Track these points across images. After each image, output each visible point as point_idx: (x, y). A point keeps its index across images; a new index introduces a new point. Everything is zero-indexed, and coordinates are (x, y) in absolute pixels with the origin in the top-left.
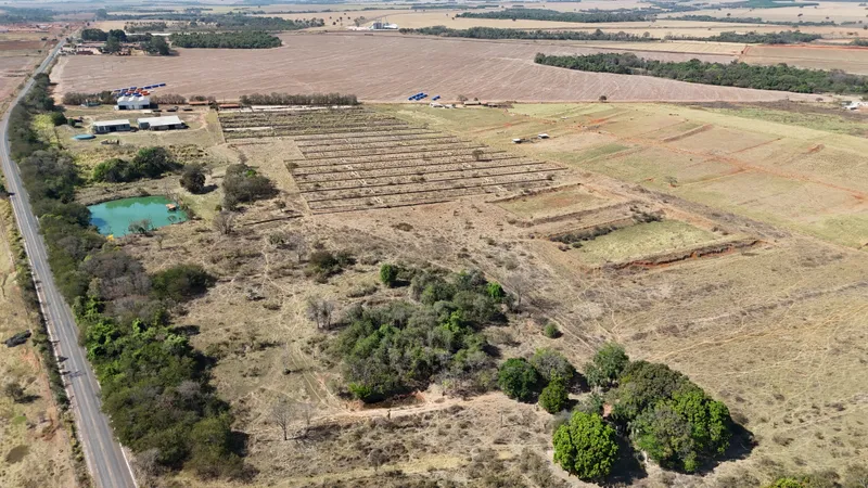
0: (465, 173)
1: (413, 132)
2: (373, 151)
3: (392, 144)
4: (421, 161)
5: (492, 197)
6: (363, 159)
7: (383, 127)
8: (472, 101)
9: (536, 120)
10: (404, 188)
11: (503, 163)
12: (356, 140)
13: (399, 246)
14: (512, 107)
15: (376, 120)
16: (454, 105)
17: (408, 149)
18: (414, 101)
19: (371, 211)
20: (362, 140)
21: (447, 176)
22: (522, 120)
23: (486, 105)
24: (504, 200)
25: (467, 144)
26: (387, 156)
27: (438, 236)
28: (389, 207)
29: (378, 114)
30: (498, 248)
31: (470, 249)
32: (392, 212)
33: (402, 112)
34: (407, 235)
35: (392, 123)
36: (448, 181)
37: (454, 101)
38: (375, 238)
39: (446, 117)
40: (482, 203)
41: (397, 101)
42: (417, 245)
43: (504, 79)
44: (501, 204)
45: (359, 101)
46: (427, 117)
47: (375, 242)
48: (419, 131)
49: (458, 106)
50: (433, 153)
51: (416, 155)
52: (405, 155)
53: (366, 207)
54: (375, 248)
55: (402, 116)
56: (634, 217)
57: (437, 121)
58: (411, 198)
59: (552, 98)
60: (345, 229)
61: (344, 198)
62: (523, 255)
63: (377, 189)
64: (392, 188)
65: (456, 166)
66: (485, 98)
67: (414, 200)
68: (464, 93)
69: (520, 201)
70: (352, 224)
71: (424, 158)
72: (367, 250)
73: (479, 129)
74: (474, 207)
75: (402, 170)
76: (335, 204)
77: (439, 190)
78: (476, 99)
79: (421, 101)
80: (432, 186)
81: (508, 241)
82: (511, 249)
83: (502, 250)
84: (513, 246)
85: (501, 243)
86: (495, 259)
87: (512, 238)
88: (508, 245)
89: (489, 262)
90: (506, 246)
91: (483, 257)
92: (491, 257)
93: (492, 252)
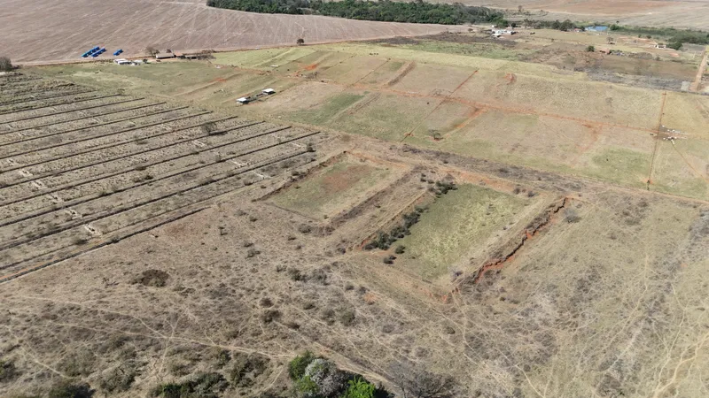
0: (204, 156)
1: (106, 101)
2: (56, 139)
3: (81, 124)
4: (134, 146)
5: (256, 191)
6: (44, 155)
7: (59, 100)
8: (163, 53)
9: (248, 72)
10: (127, 199)
11: (243, 134)
12: (24, 124)
13: (160, 326)
14: (212, 57)
15: (47, 89)
16: (145, 61)
17: (107, 129)
18: (90, 58)
19: (86, 256)
20: (35, 122)
21: (181, 165)
22: (232, 73)
23: (183, 57)
24: (272, 193)
25: (185, 112)
26: (81, 145)
27: (215, 283)
28: (115, 241)
29: (47, 80)
30: (310, 284)
31: (275, 298)
32: (127, 251)
33: (79, 74)
34: (165, 293)
35: (72, 94)
36: (186, 175)
37: (143, 54)
38: (111, 317)
39: (146, 77)
40: (249, 204)
41: (67, 59)
42: (190, 314)
43: (187, 25)
44: (270, 200)
45: (14, 63)
46: (116, 78)
47: (114, 328)
48: (114, 99)
49: (150, 60)
50: (147, 130)
51: (123, 137)
52: (107, 139)
53: (74, 249)
54: (119, 344)
55: (82, 80)
56: (431, 190)
57: (133, 84)
58: (143, 215)
59: (248, 43)
60: (50, 313)
61: (31, 238)
62: (350, 288)
63: (84, 209)
64: (106, 201)
65: (185, 148)
66: (179, 48)
67: (150, 216)
68: (151, 43)
69: (292, 190)
70: (59, 296)
71: (139, 141)
72: (104, 351)
73: (191, 89)
74: (242, 214)
75: (112, 165)
76: (17, 255)
77: (181, 193)
78: (169, 51)
79: (100, 57)
80: (167, 187)
81: (317, 266)
82: (328, 281)
83: (317, 286)
84: (328, 275)
85: (309, 274)
86: (318, 309)
87: (319, 259)
88: (321, 274)
89: (312, 317)
90: (320, 278)
91: (300, 310)
92: (310, 306)
93: (307, 296)
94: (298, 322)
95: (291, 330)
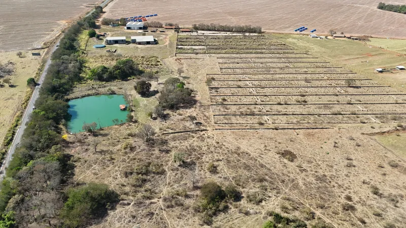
0: (340, 98)
1: (297, 56)
2: (268, 70)
3: (282, 65)
4: (303, 83)
5: (367, 128)
6: (261, 77)
7: (276, 51)
8: (338, 34)
9: (390, 53)
10: (290, 109)
11: (370, 91)
12: (257, 60)
13: (283, 181)
14: (369, 40)
15: (272, 45)
16: (326, 37)
17: (293, 71)
18: (298, 32)
19: (261, 131)
20: (261, 60)
21: (325, 100)
22: (379, 51)
23: (349, 38)
24: (377, 133)
25: (339, 70)
26: (278, 76)
27: (321, 172)
28: (276, 129)
29: (275, 40)
30: (384, 201)
31: (355, 198)
32: (280, 136)
33: (290, 40)
34: (292, 166)
35: (283, 49)
36: (326, 106)
37: (326, 33)
38: (262, 166)
39: (323, 46)
40: (359, 134)
41: (287, 31)
42: (301, 183)
43: (359, 19)
44: (376, 137)
45: (263, 30)
46: (307, 45)
47: (262, 171)
48: (302, 56)
49: (329, 37)
50: (313, 76)
51: (299, 77)
52: (291, 76)
53: (257, 126)
54: (261, 180)
55: (290, 43)
57: (315, 49)
58: (295, 121)
59: (398, 35)
60: (238, 152)
61: (242, 114)
63: (268, 108)
64: (279, 108)
65: (331, 91)
66: (347, 32)
67: (298, 122)
68: (333, 28)
69: (394, 135)
70: (244, 146)
71: (307, 80)
72: (254, 180)
73: (347, 58)
74: (352, 139)
75: (289, 90)
76: (234, 120)
77: (319, 115)
78: (342, 33)
79: (303, 32)
80: (312, 109)
81: (394, 192)
82: (398, 205)
83: (389, 205)
84: (400, 201)
85: (386, 194)
86: (383, 219)
87: (397, 188)
88: (394, 198)
89: (377, 222)
90: (393, 200)
91: (370, 214)
92: (379, 215)
93: (378, 207)
94: (366, 220)
95: (359, 223)
